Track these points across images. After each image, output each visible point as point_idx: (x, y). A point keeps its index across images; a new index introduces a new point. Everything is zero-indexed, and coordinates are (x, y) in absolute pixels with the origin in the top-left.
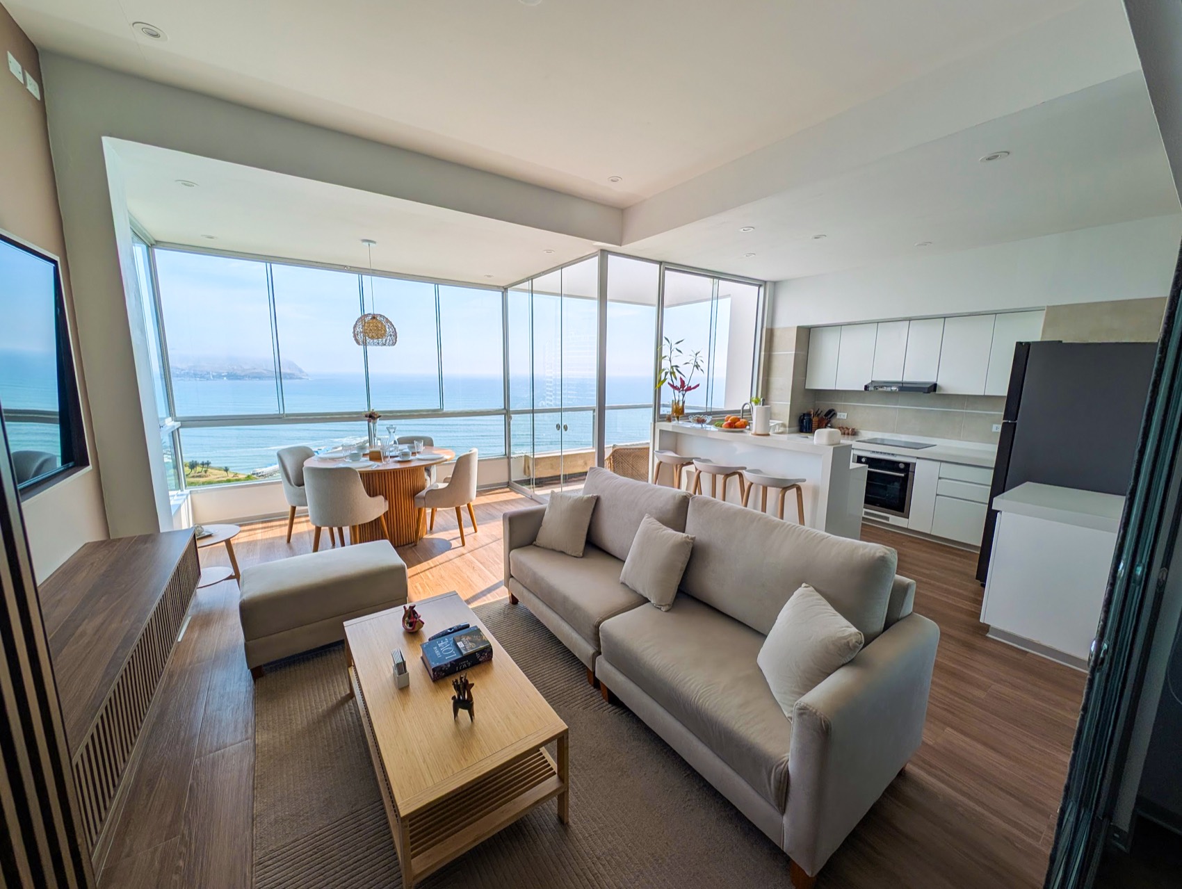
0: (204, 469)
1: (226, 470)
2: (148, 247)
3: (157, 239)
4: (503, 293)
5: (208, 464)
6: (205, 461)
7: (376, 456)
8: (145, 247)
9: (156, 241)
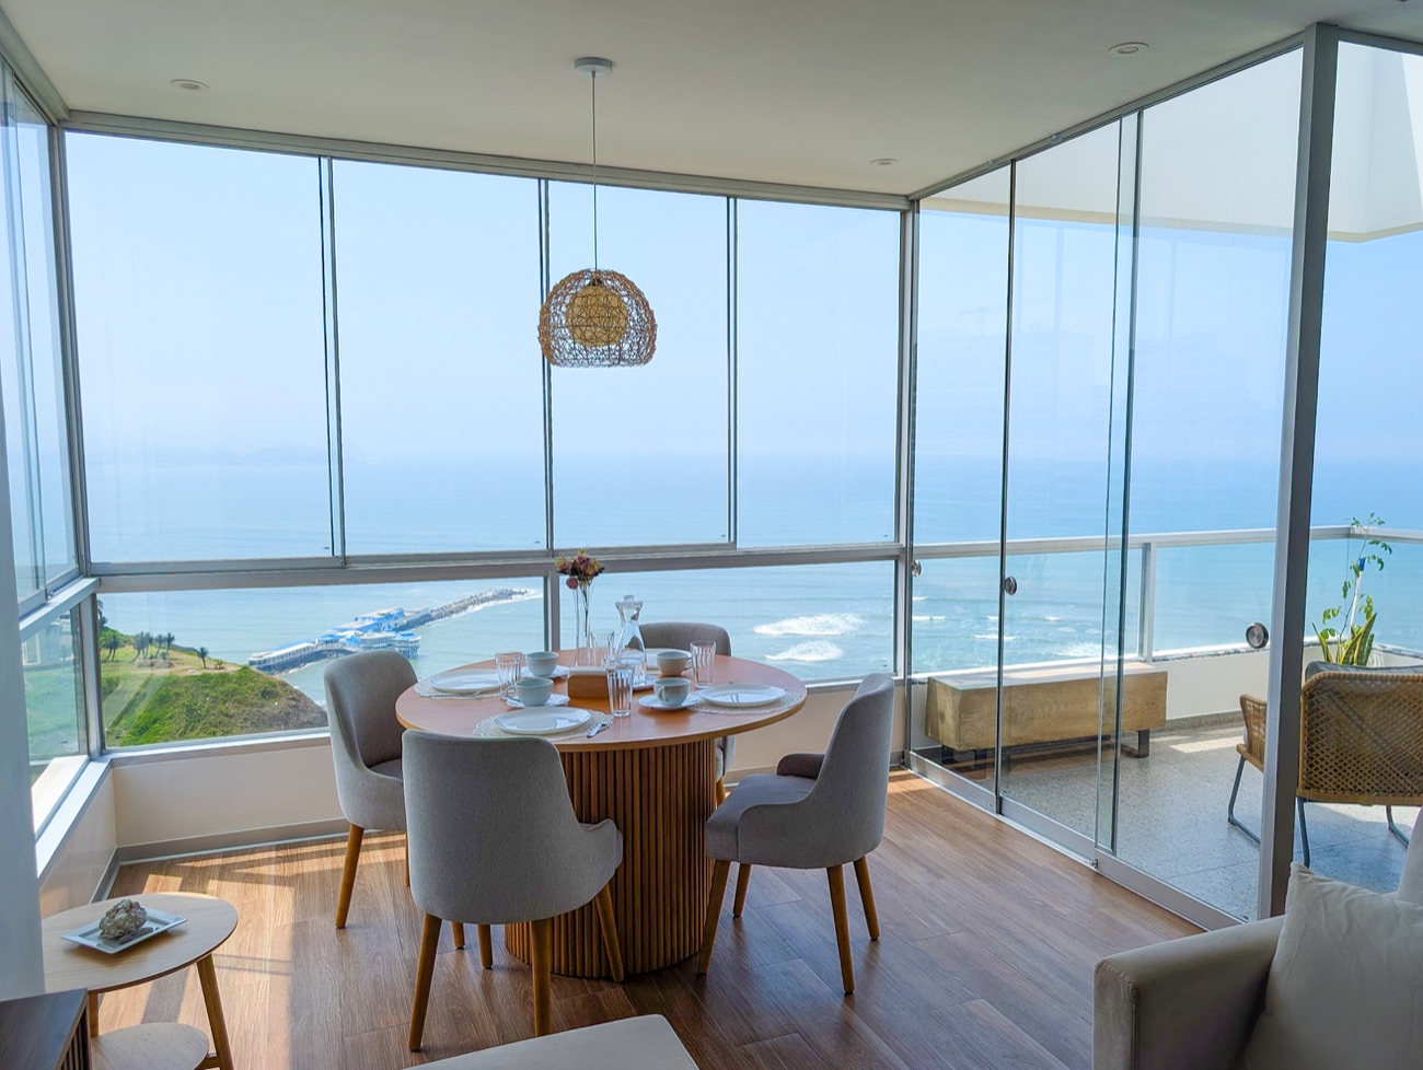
0: (161, 651)
1: (203, 654)
2: (51, 126)
3: (71, 107)
4: (904, 214)
5: (170, 639)
6: (165, 634)
7: (590, 691)
8: (44, 128)
9: (70, 111)
